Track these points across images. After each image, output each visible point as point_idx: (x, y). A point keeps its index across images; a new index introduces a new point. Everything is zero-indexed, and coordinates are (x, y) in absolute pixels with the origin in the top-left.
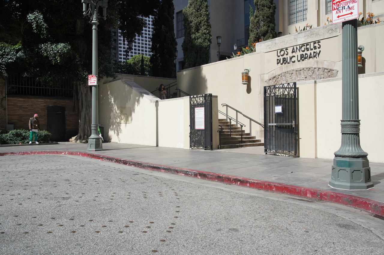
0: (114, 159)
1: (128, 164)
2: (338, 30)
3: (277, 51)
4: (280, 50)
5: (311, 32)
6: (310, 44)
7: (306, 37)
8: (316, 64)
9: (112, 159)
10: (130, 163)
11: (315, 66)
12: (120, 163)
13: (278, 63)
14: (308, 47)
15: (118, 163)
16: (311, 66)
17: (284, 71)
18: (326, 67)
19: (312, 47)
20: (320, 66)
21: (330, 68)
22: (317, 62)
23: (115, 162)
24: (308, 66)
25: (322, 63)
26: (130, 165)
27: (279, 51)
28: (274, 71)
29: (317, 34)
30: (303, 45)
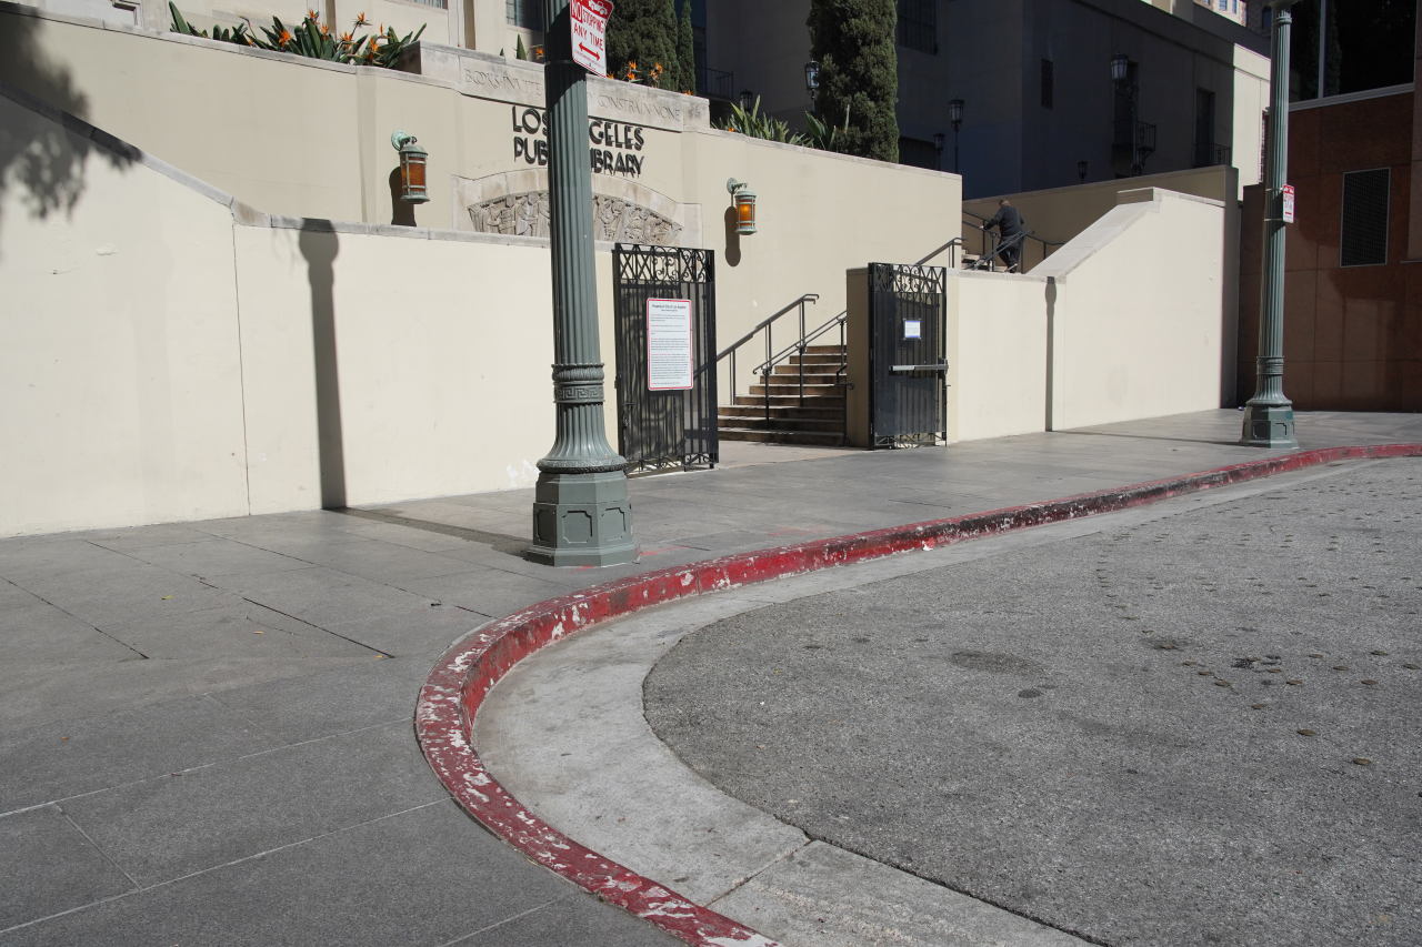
0: (1004, 516)
1: (1072, 514)
2: (681, 118)
3: (514, 109)
4: (526, 109)
5: (617, 90)
6: (616, 127)
7: (606, 102)
8: (631, 192)
9: (994, 518)
10: (1076, 509)
11: (630, 199)
12: (1037, 523)
13: (518, 154)
14: (611, 132)
15: (1027, 524)
16: (620, 196)
17: (538, 189)
18: (655, 209)
19: (622, 139)
20: (643, 204)
21: (664, 214)
22: (635, 190)
23: (1012, 527)
24: (612, 194)
25: (647, 195)
26: (1081, 513)
27: (520, 111)
28: (502, 176)
29: (634, 106)
30: (597, 123)
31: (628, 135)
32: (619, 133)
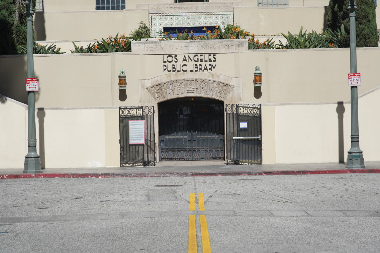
2: (234, 48)
3: (163, 56)
6: (205, 55)
13: (165, 70)
19: (207, 59)
25: (218, 76)
27: (166, 56)
28: (158, 77)
29: (212, 47)
30: (196, 55)
31: (210, 57)
32: (207, 57)
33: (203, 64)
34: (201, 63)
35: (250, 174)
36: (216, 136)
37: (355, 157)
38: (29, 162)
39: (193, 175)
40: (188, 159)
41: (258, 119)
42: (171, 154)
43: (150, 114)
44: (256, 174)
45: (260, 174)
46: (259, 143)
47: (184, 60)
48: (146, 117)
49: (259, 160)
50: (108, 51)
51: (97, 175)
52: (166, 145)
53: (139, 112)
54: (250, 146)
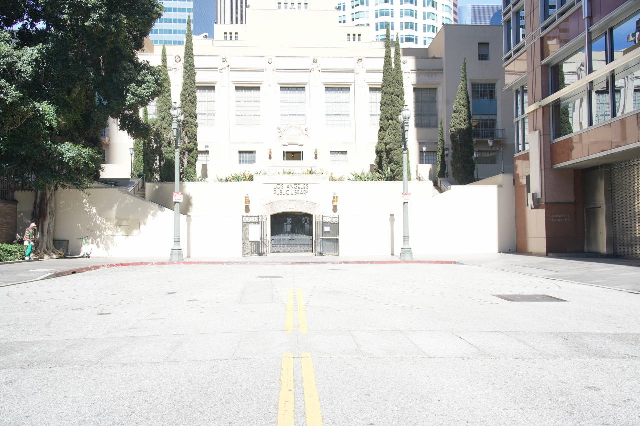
4: (277, 184)
6: (301, 184)
7: (298, 179)
11: (305, 200)
13: (275, 193)
14: (299, 186)
16: (302, 199)
17: (280, 200)
20: (308, 200)
21: (314, 202)
22: (306, 197)
24: (299, 199)
25: (310, 198)
28: (271, 198)
29: (306, 179)
30: (296, 184)
31: (305, 186)
32: (302, 186)
33: (300, 190)
34: (299, 189)
35: (333, 263)
36: (307, 237)
37: (407, 251)
38: (174, 253)
39: (292, 263)
40: (289, 251)
41: (337, 225)
42: (278, 248)
43: (264, 220)
44: (337, 263)
45: (341, 263)
46: (337, 241)
47: (288, 187)
48: (261, 223)
49: (338, 253)
50: (239, 181)
51: (223, 263)
52: (275, 242)
53: (256, 220)
54: (331, 243)
